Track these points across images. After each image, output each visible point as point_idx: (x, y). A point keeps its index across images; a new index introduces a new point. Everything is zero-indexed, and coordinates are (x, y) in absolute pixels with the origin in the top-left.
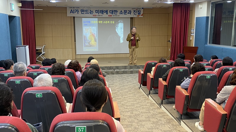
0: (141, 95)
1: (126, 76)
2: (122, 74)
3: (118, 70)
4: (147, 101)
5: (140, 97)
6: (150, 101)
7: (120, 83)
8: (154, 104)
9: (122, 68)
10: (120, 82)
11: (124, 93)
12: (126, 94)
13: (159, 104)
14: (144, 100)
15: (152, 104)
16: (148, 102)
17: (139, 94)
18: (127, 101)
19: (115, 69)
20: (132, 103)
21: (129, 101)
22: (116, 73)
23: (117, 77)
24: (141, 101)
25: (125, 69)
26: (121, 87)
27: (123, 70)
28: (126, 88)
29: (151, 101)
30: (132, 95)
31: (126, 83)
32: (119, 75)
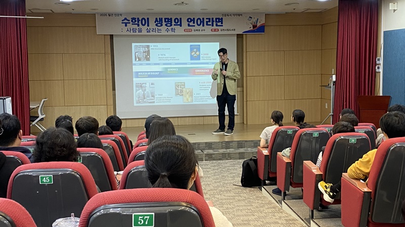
0: (263, 202)
1: (228, 165)
2: (220, 159)
3: (211, 151)
4: (278, 215)
5: (262, 207)
6: (284, 215)
7: (217, 179)
8: (294, 220)
9: (220, 146)
10: (215, 177)
11: (225, 199)
12: (231, 201)
13: (305, 219)
14: (270, 213)
15: (290, 220)
16: (280, 217)
17: (260, 202)
18: (234, 215)
19: (204, 149)
20: (246, 218)
21: (238, 216)
22: (207, 158)
23: (209, 166)
24: (263, 214)
25: (226, 148)
26: (218, 186)
27: (221, 151)
28: (229, 189)
29: (287, 214)
30: (243, 203)
31: (230, 179)
32: (214, 161)
